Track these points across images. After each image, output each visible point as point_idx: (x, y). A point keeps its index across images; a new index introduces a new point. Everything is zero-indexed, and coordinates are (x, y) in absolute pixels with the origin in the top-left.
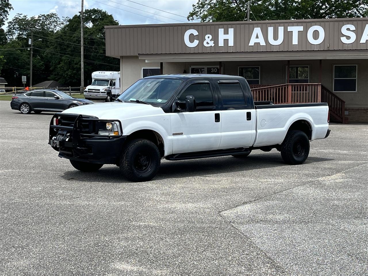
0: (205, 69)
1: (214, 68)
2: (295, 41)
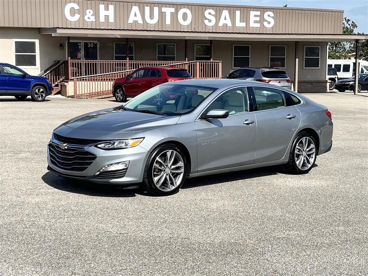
0: (82, 43)
1: (90, 43)
2: (168, 21)
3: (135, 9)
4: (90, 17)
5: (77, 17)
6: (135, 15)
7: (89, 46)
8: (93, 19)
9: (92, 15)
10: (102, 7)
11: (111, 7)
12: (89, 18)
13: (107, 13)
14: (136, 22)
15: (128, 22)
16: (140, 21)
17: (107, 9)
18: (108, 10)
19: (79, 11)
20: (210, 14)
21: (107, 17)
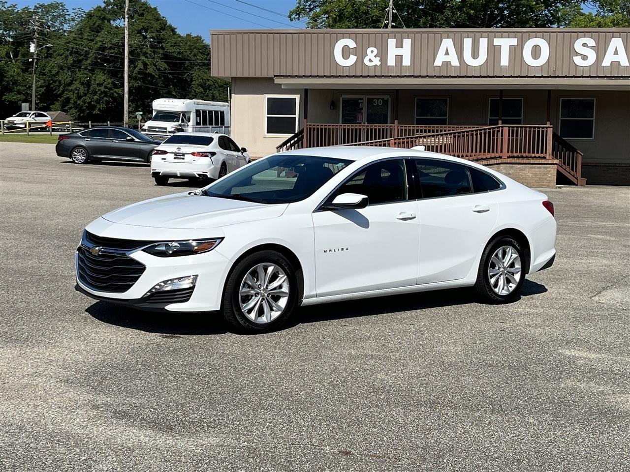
0: (364, 99)
1: (378, 99)
2: (505, 61)
3: (447, 43)
4: (373, 59)
5: (353, 59)
6: (447, 53)
7: (375, 103)
8: (377, 62)
9: (375, 56)
10: (392, 42)
11: (407, 43)
12: (370, 61)
13: (399, 51)
14: (447, 64)
15: (435, 65)
16: (455, 62)
17: (400, 45)
18: (402, 47)
19: (355, 51)
20: (585, 45)
21: (399, 58)
